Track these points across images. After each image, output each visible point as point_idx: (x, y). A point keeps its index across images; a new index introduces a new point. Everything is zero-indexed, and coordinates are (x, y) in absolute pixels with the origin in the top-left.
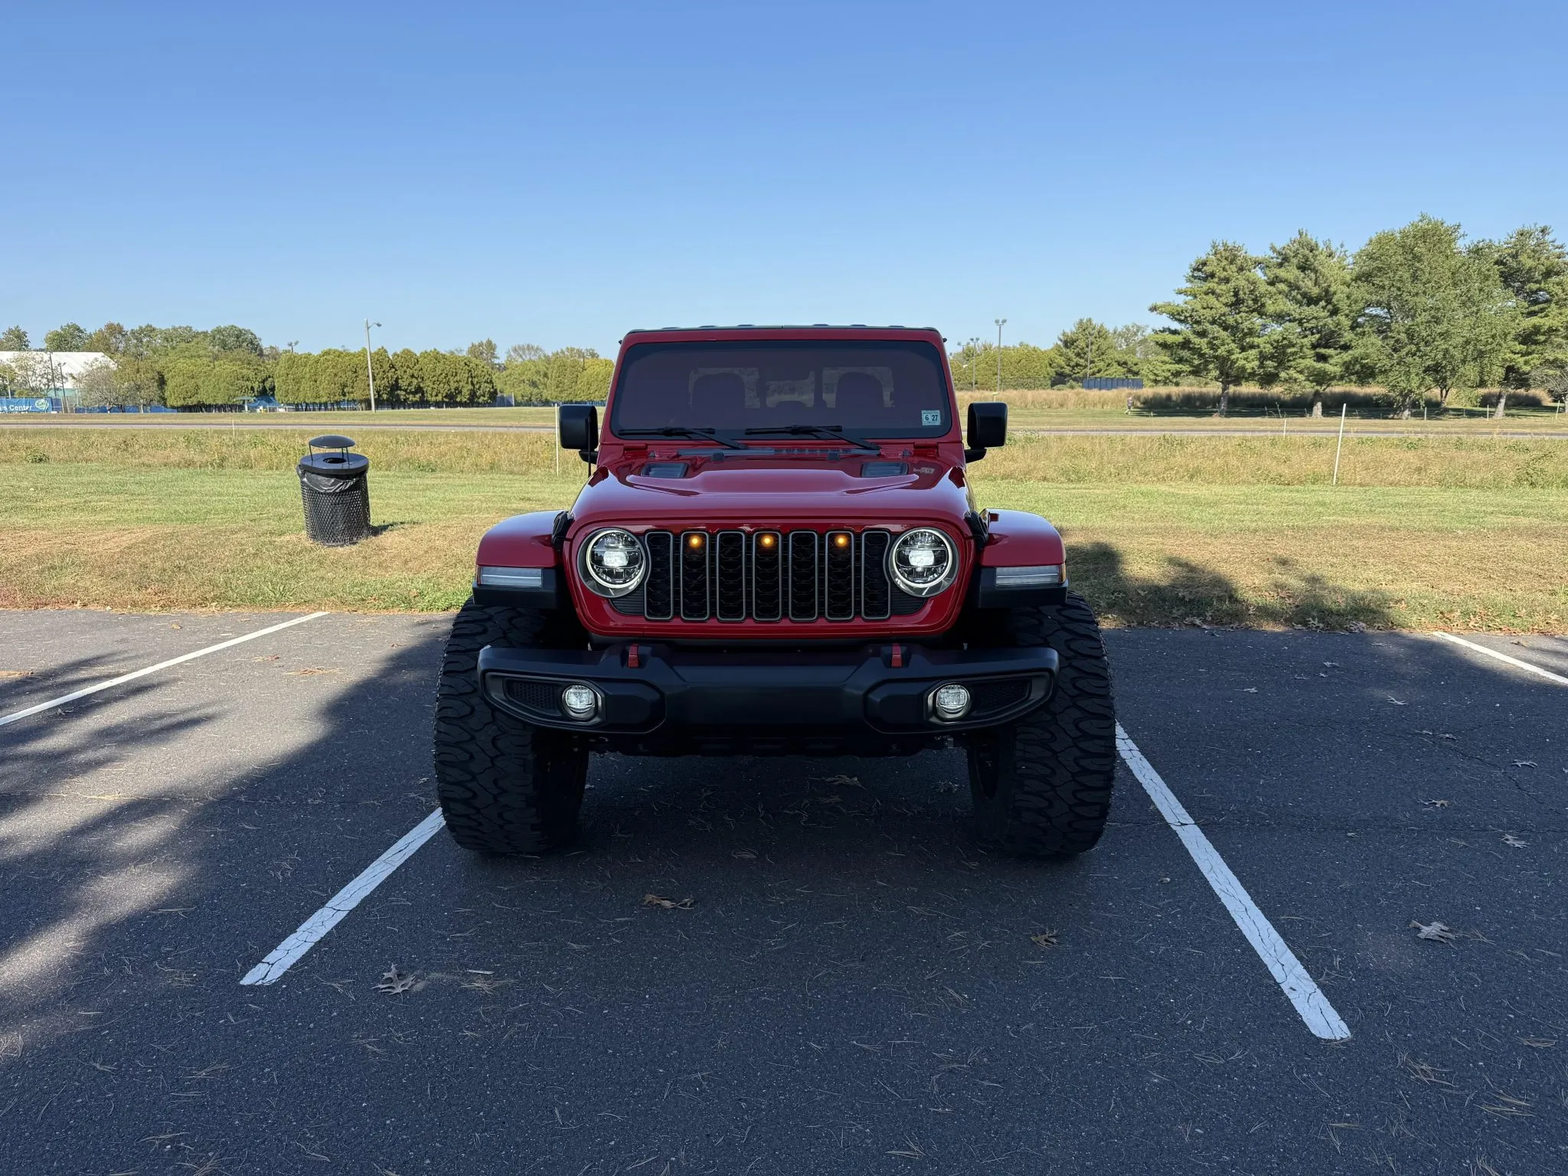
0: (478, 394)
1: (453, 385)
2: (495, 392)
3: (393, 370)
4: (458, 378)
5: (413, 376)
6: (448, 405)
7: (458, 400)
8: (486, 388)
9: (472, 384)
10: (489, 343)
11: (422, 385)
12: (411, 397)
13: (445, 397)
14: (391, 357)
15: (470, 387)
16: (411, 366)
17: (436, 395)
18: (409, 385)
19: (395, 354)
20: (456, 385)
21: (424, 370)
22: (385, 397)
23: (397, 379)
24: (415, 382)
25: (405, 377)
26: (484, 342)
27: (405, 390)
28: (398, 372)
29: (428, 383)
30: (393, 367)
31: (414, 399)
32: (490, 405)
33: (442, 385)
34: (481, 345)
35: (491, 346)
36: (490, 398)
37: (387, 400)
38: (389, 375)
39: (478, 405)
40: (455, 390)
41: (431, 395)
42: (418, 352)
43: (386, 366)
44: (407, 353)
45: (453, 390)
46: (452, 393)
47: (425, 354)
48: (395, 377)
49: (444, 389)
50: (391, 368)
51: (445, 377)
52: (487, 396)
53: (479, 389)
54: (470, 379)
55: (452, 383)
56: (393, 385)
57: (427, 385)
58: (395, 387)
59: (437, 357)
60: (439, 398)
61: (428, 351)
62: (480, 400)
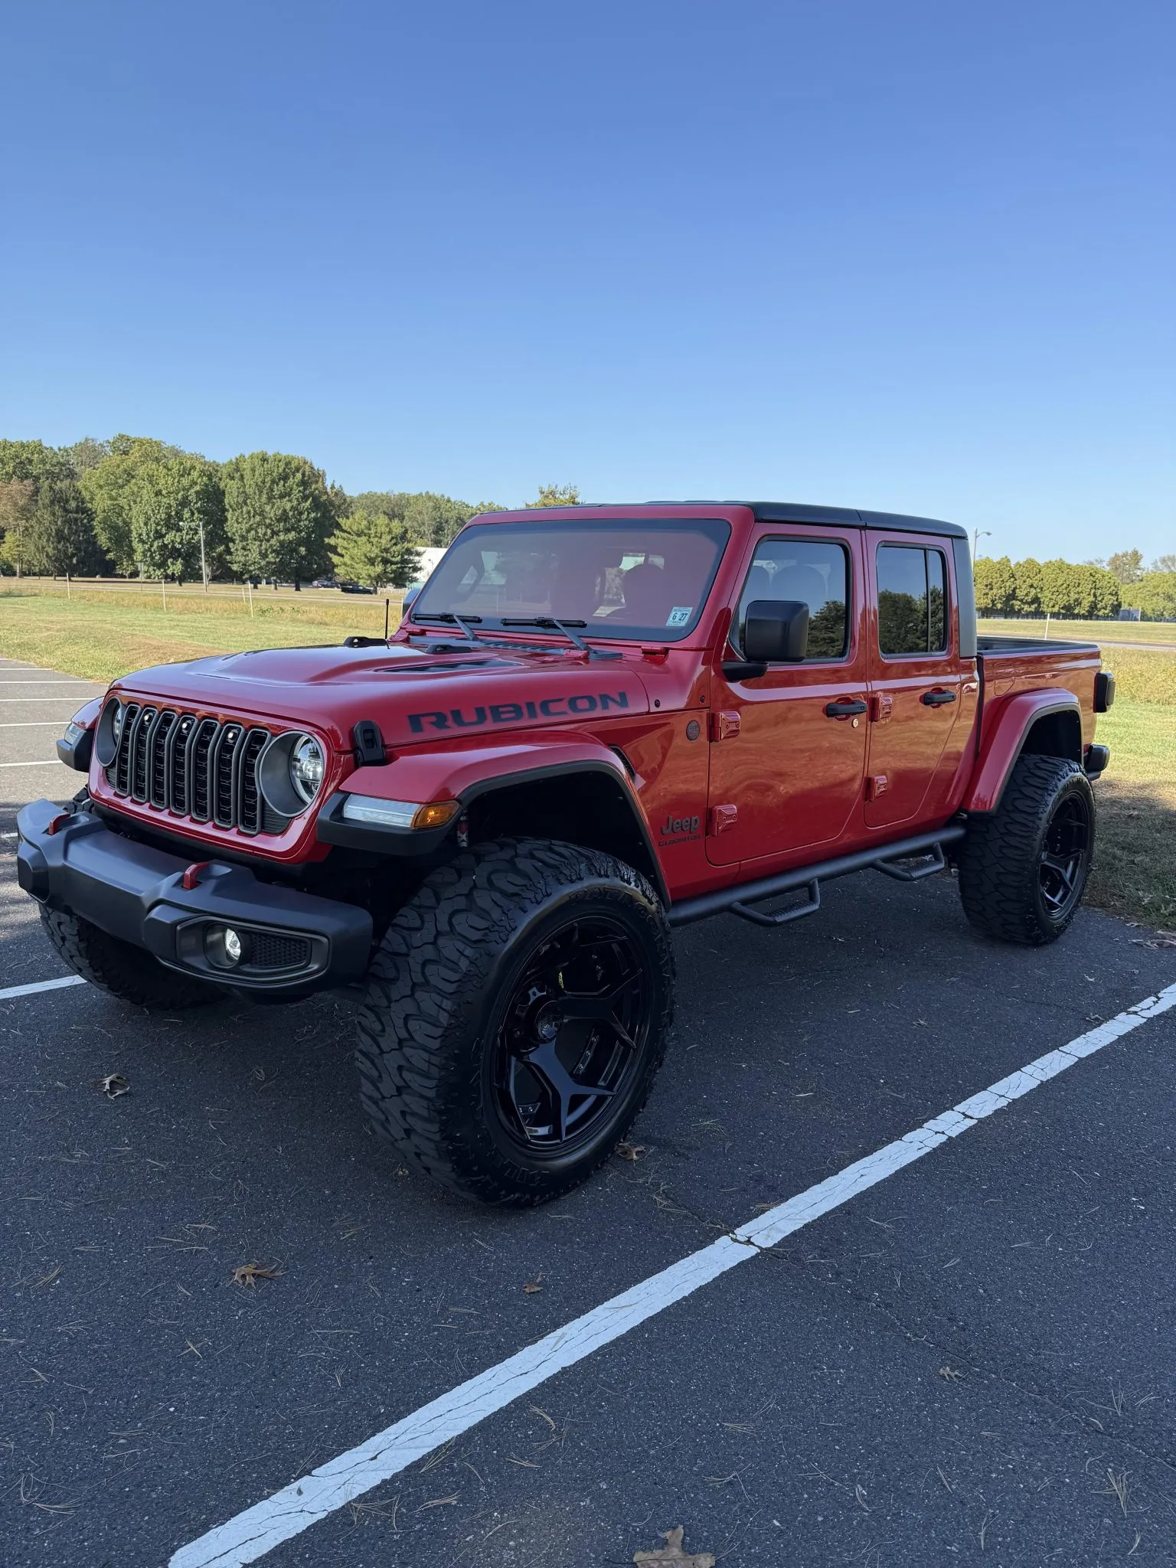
0: (1099, 606)
1: (1073, 596)
2: (1119, 605)
3: (1012, 579)
4: (1080, 589)
5: (1032, 586)
6: (1065, 617)
7: (1076, 611)
8: (1110, 600)
9: (1095, 596)
10: (1135, 553)
11: (1039, 595)
12: (1026, 608)
13: (1062, 608)
14: (1012, 566)
15: (1092, 598)
16: (1031, 575)
17: (1053, 606)
18: (1027, 595)
19: (1018, 564)
20: (1076, 596)
21: (1045, 580)
22: (999, 606)
23: (1015, 589)
24: (1033, 591)
25: (1024, 587)
26: (1129, 552)
27: (1021, 601)
28: (1018, 582)
29: (1047, 593)
30: (1013, 577)
31: (1029, 610)
32: (1112, 619)
33: (1061, 596)
34: (1125, 555)
35: (1136, 557)
36: (1112, 611)
37: (1001, 609)
38: (1008, 584)
39: (1098, 618)
40: (1075, 601)
41: (1048, 606)
42: (1041, 561)
43: (1006, 576)
44: (1031, 562)
45: (1072, 602)
46: (1070, 604)
47: (1049, 564)
48: (1013, 586)
49: (1062, 600)
50: (1010, 578)
51: (1066, 588)
52: (1109, 608)
53: (1101, 601)
54: (1093, 591)
55: (1072, 594)
56: (1009, 595)
57: (1045, 597)
58: (1012, 596)
59: (1061, 567)
60: (1056, 610)
61: (1053, 560)
62: (1100, 613)
